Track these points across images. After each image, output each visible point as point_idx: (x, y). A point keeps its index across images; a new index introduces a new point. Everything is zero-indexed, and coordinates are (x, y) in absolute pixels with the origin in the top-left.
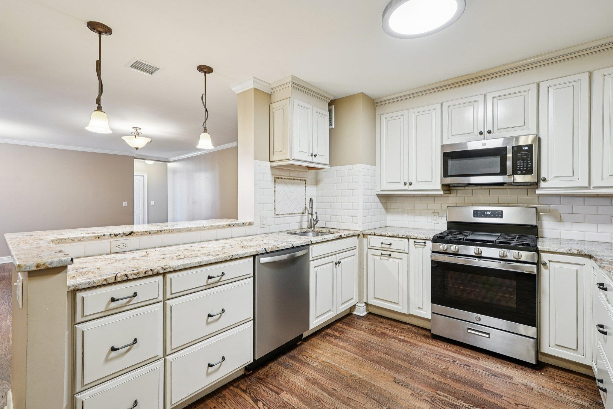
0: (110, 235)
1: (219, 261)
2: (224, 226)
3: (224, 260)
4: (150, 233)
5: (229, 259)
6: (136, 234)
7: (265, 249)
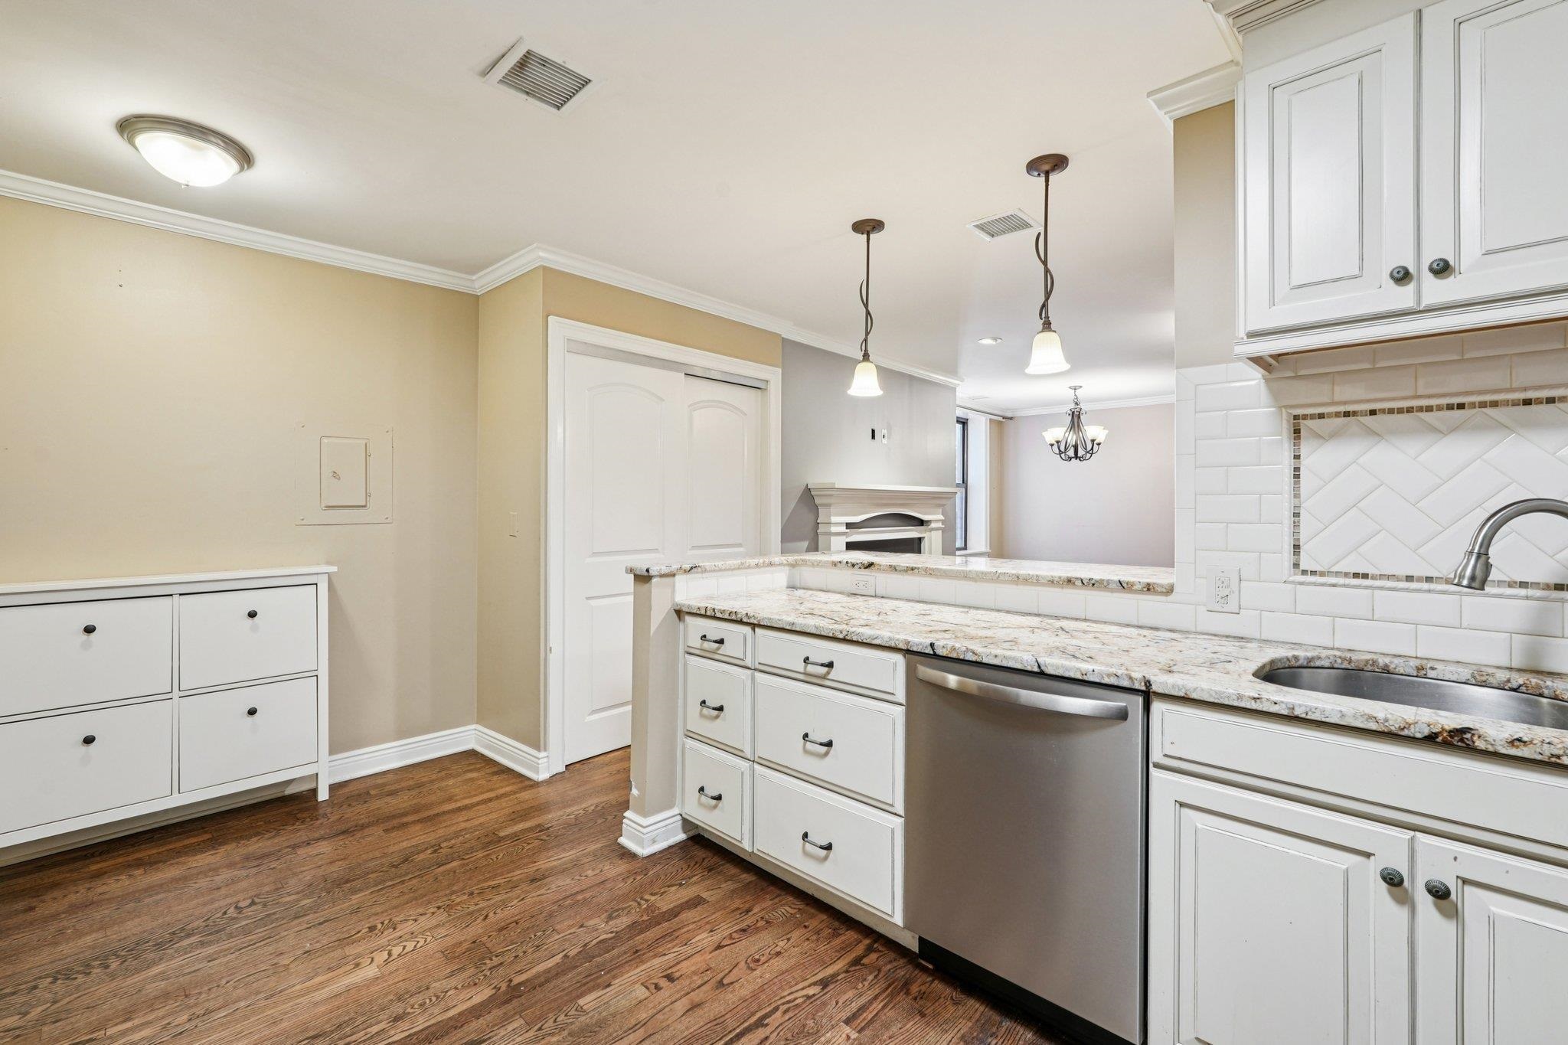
0: (847, 563)
1: (823, 633)
2: (1053, 582)
3: (831, 635)
4: (896, 570)
5: (841, 636)
6: (877, 567)
7: (932, 645)
